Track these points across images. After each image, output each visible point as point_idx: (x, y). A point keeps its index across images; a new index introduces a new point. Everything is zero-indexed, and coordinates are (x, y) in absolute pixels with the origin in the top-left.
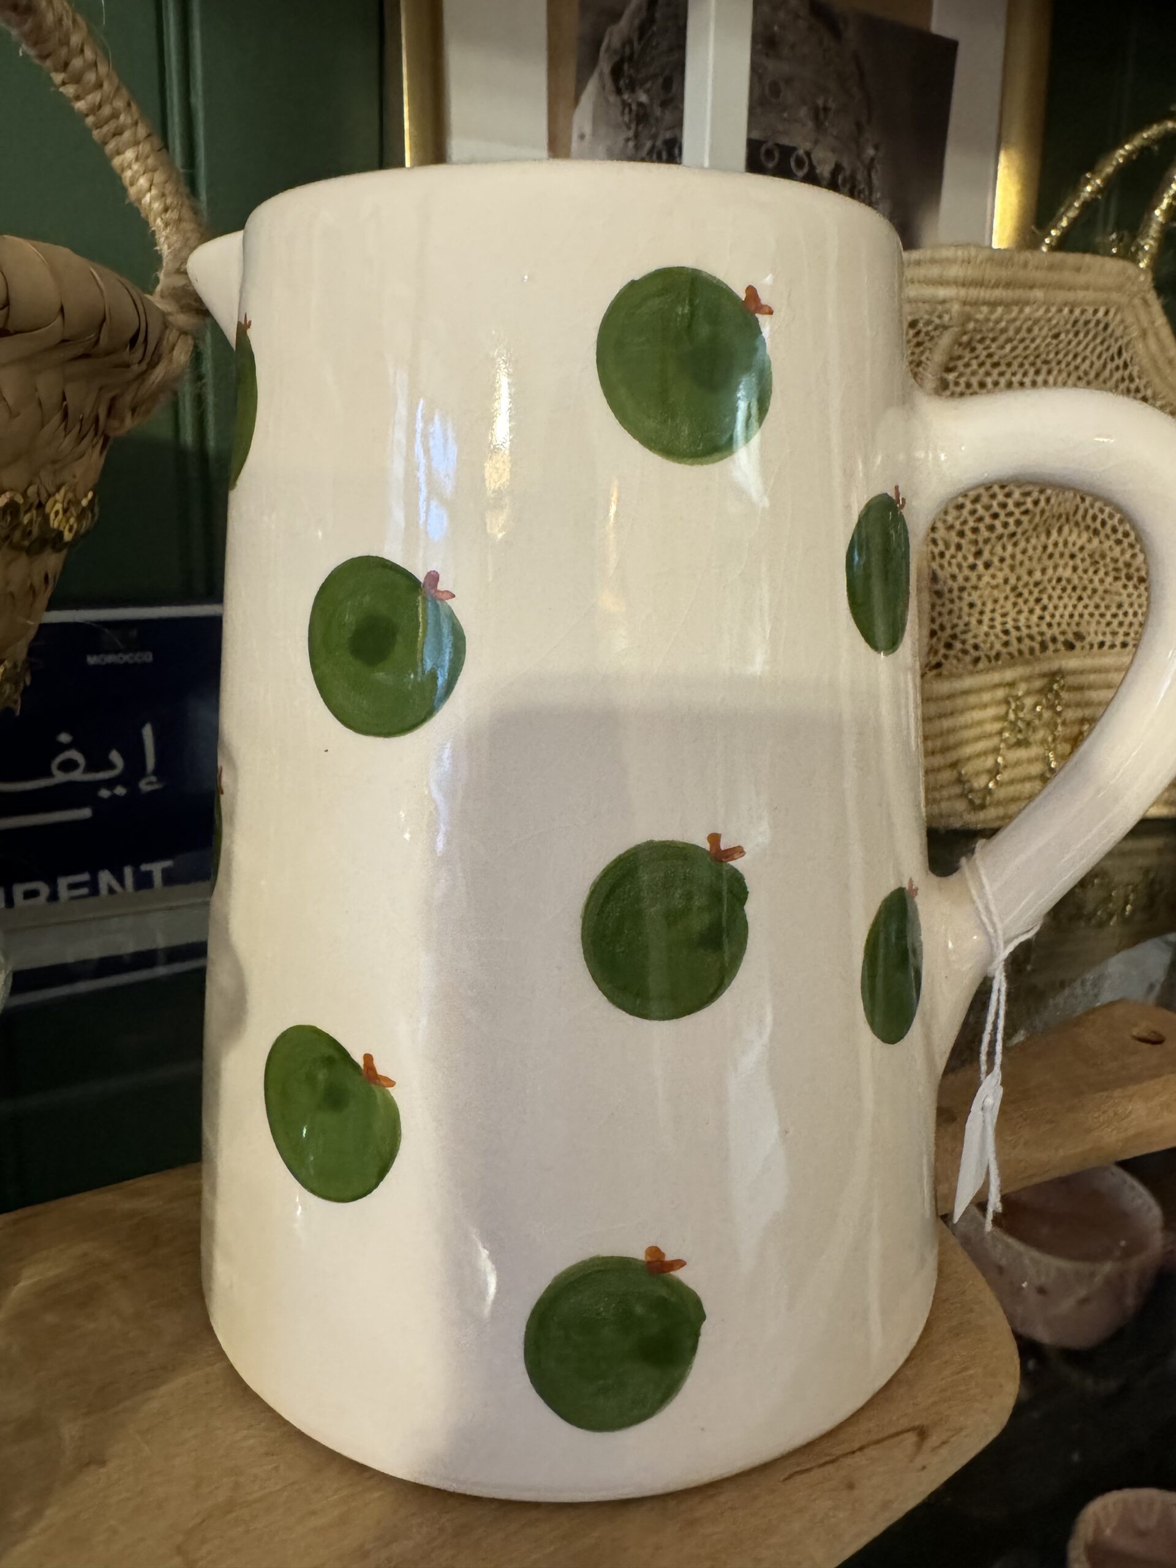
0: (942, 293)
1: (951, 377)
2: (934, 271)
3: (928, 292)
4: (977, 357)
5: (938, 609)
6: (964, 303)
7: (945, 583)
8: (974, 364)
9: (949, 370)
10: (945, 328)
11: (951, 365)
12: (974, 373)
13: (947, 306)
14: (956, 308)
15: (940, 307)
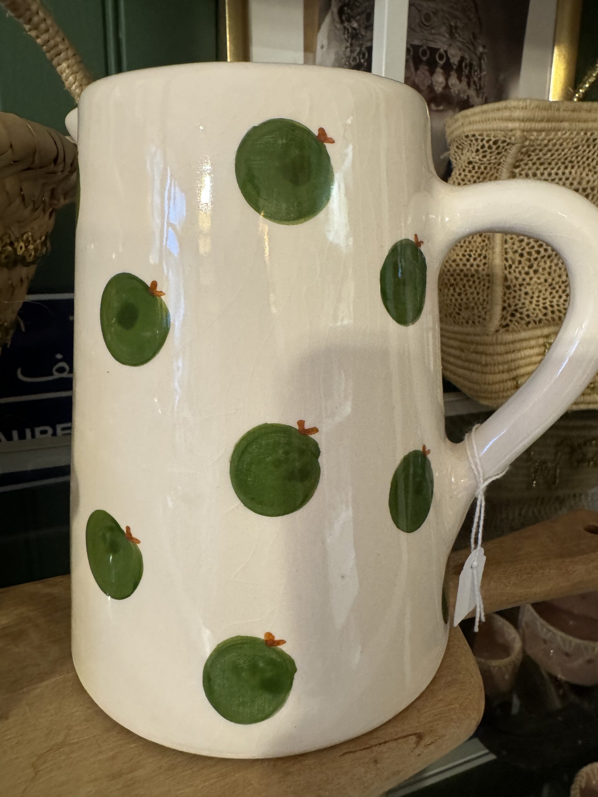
0: (510, 125)
1: (517, 171)
2: (507, 114)
3: (503, 125)
4: (531, 160)
5: (507, 295)
6: (523, 131)
7: (512, 282)
8: (530, 163)
9: (516, 167)
10: (513, 144)
11: (517, 164)
12: (529, 169)
13: (514, 132)
14: (518, 134)
15: (510, 133)
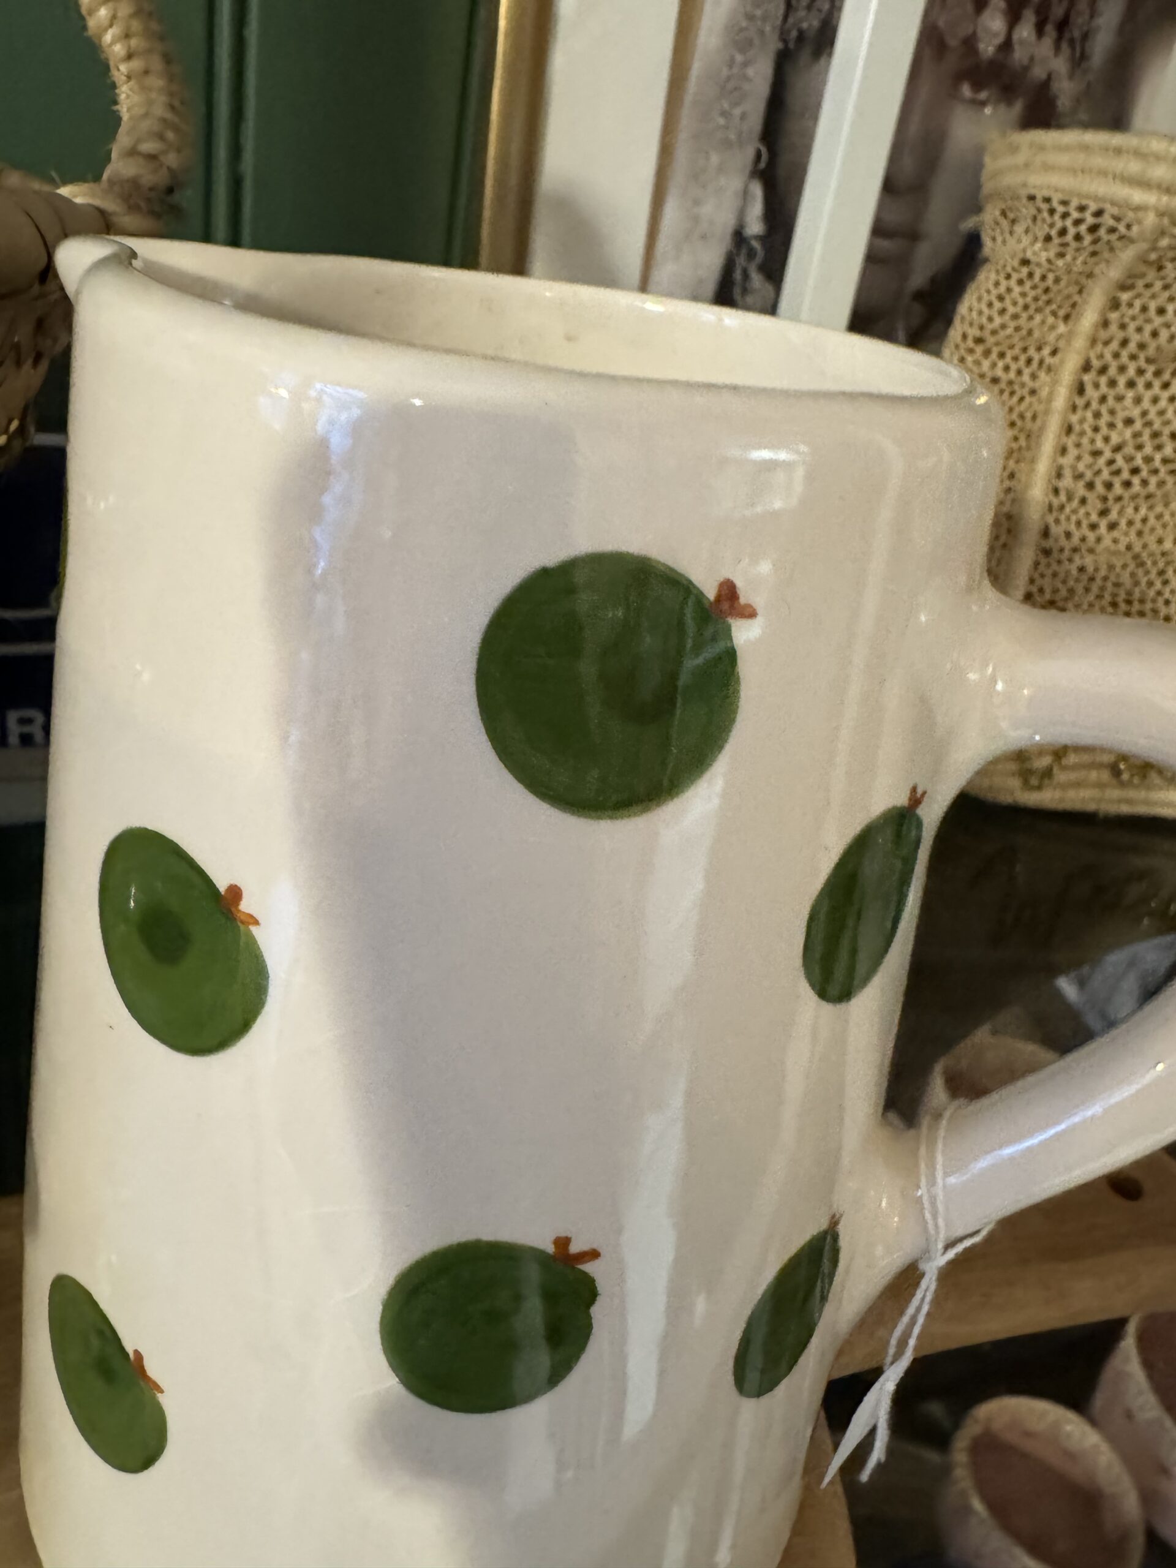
1: (1125, 297)
2: (1134, 167)
3: (1122, 192)
4: (1163, 278)
6: (1161, 214)
8: (1158, 285)
9: (1124, 287)
10: (1132, 241)
13: (1140, 214)
